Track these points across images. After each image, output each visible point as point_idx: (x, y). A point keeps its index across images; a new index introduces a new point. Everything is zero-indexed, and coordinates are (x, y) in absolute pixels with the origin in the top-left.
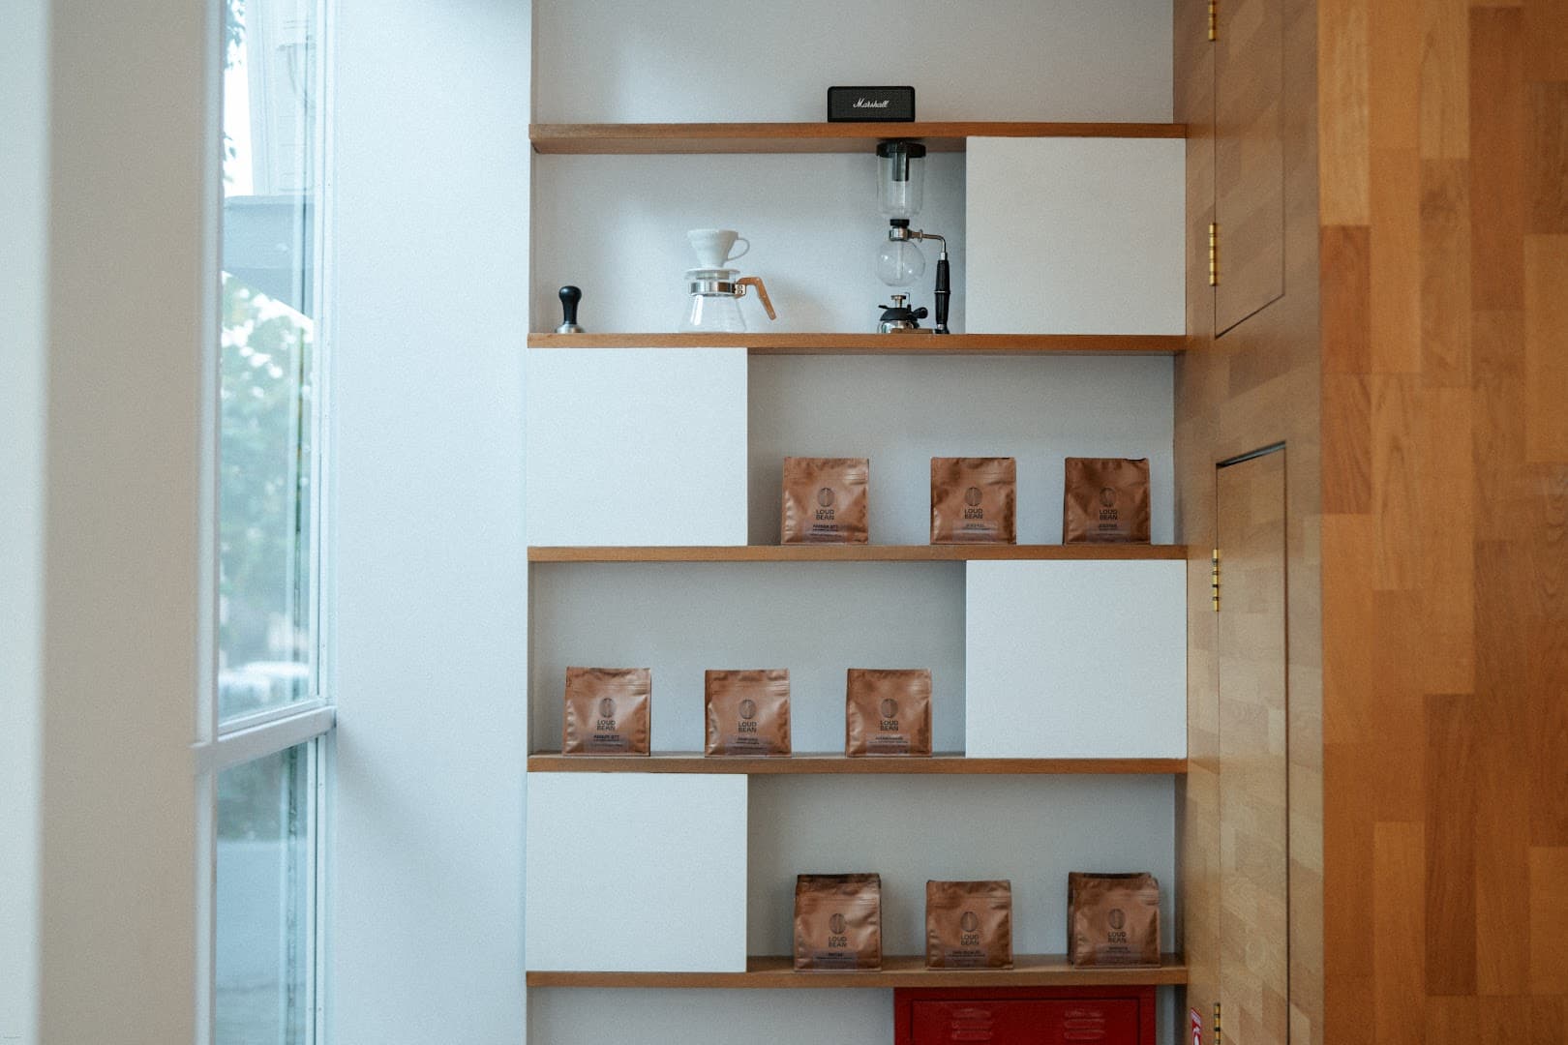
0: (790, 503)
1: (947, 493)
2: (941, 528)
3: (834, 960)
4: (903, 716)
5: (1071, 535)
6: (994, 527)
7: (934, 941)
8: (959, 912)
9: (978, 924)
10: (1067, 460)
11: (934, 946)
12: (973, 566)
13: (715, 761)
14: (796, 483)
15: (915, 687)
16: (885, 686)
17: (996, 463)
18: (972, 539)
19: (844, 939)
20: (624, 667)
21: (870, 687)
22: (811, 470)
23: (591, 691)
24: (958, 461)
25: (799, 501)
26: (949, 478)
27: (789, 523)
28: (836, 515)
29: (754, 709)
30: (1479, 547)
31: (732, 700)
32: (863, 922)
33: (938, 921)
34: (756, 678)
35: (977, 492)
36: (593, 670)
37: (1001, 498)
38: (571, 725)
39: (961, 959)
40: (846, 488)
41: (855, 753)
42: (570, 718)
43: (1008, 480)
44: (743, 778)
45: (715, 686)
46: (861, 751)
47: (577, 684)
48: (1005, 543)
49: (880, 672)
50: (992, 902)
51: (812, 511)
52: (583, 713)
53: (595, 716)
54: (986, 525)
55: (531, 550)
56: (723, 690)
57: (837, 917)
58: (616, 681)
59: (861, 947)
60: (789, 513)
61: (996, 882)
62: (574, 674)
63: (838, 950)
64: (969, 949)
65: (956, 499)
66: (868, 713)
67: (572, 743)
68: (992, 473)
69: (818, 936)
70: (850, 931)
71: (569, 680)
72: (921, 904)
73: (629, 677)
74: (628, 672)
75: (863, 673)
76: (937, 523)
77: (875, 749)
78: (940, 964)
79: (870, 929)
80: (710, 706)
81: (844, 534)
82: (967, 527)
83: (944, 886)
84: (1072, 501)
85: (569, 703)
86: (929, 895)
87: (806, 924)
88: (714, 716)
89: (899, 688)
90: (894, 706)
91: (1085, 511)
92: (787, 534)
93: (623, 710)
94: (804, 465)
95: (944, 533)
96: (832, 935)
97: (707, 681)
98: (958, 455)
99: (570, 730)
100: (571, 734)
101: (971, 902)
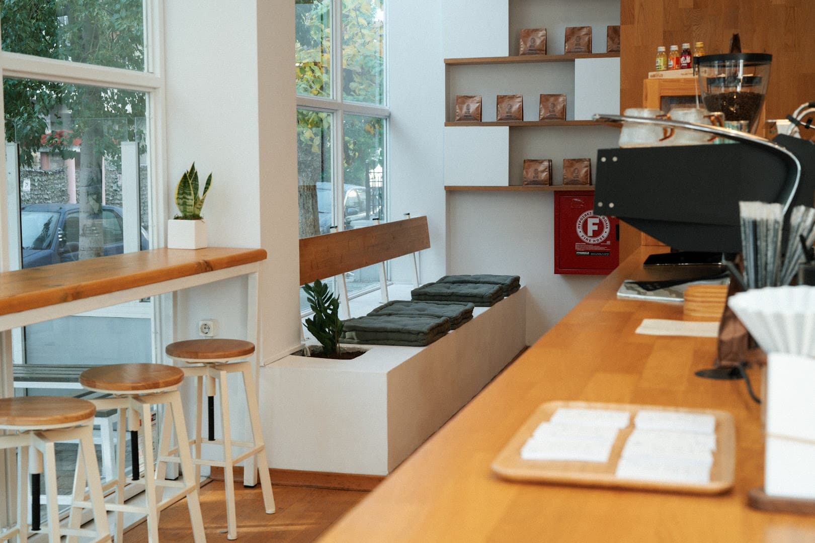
0: (522, 43)
1: (570, 38)
2: (568, 49)
3: (535, 183)
4: (557, 108)
5: (609, 50)
6: (584, 48)
7: (565, 177)
8: (572, 169)
9: (579, 172)
10: (608, 27)
11: (565, 178)
12: (577, 60)
13: (499, 123)
14: (524, 37)
15: (561, 99)
16: (552, 99)
17: (585, 28)
18: (578, 52)
19: (538, 176)
20: (473, 95)
21: (547, 100)
22: (530, 32)
23: (464, 103)
24: (574, 28)
25: (525, 43)
26: (571, 33)
27: (521, 49)
28: (535, 46)
29: (511, 107)
30: (665, 32)
31: (505, 105)
32: (543, 171)
33: (566, 170)
34: (512, 97)
35: (579, 38)
36: (464, 96)
37: (587, 39)
38: (457, 112)
39: (574, 182)
40: (540, 38)
41: (541, 119)
42: (458, 111)
43: (589, 33)
44: (508, 127)
45: (499, 100)
46: (543, 119)
47: (460, 100)
48: (588, 52)
49: (550, 95)
50: (583, 166)
51: (528, 45)
52: (461, 109)
53: (464, 110)
54: (581, 48)
55: (445, 60)
56: (503, 101)
57: (536, 170)
58: (471, 99)
59: (543, 178)
60: (522, 46)
61: (585, 159)
62: (459, 98)
63: (537, 179)
64: (576, 179)
65: (573, 40)
66: (546, 107)
67: (458, 118)
68: (584, 32)
69: (530, 175)
70: (540, 174)
71: (457, 100)
72: (562, 166)
73: (475, 98)
74: (474, 97)
75: (545, 95)
76: (566, 48)
77: (547, 118)
78: (567, 184)
79: (546, 173)
80: (498, 106)
81: (538, 52)
82: (576, 49)
83: (568, 160)
84: (609, 40)
85: (457, 106)
86: (564, 164)
87: (527, 172)
88: (499, 109)
89: (557, 100)
90: (554, 105)
91: (613, 43)
92: (521, 52)
93: (473, 107)
94: (527, 31)
95: (569, 50)
96: (534, 175)
97: (497, 99)
98: (575, 26)
99: (457, 114)
100: (458, 115)
101: (577, 165)
